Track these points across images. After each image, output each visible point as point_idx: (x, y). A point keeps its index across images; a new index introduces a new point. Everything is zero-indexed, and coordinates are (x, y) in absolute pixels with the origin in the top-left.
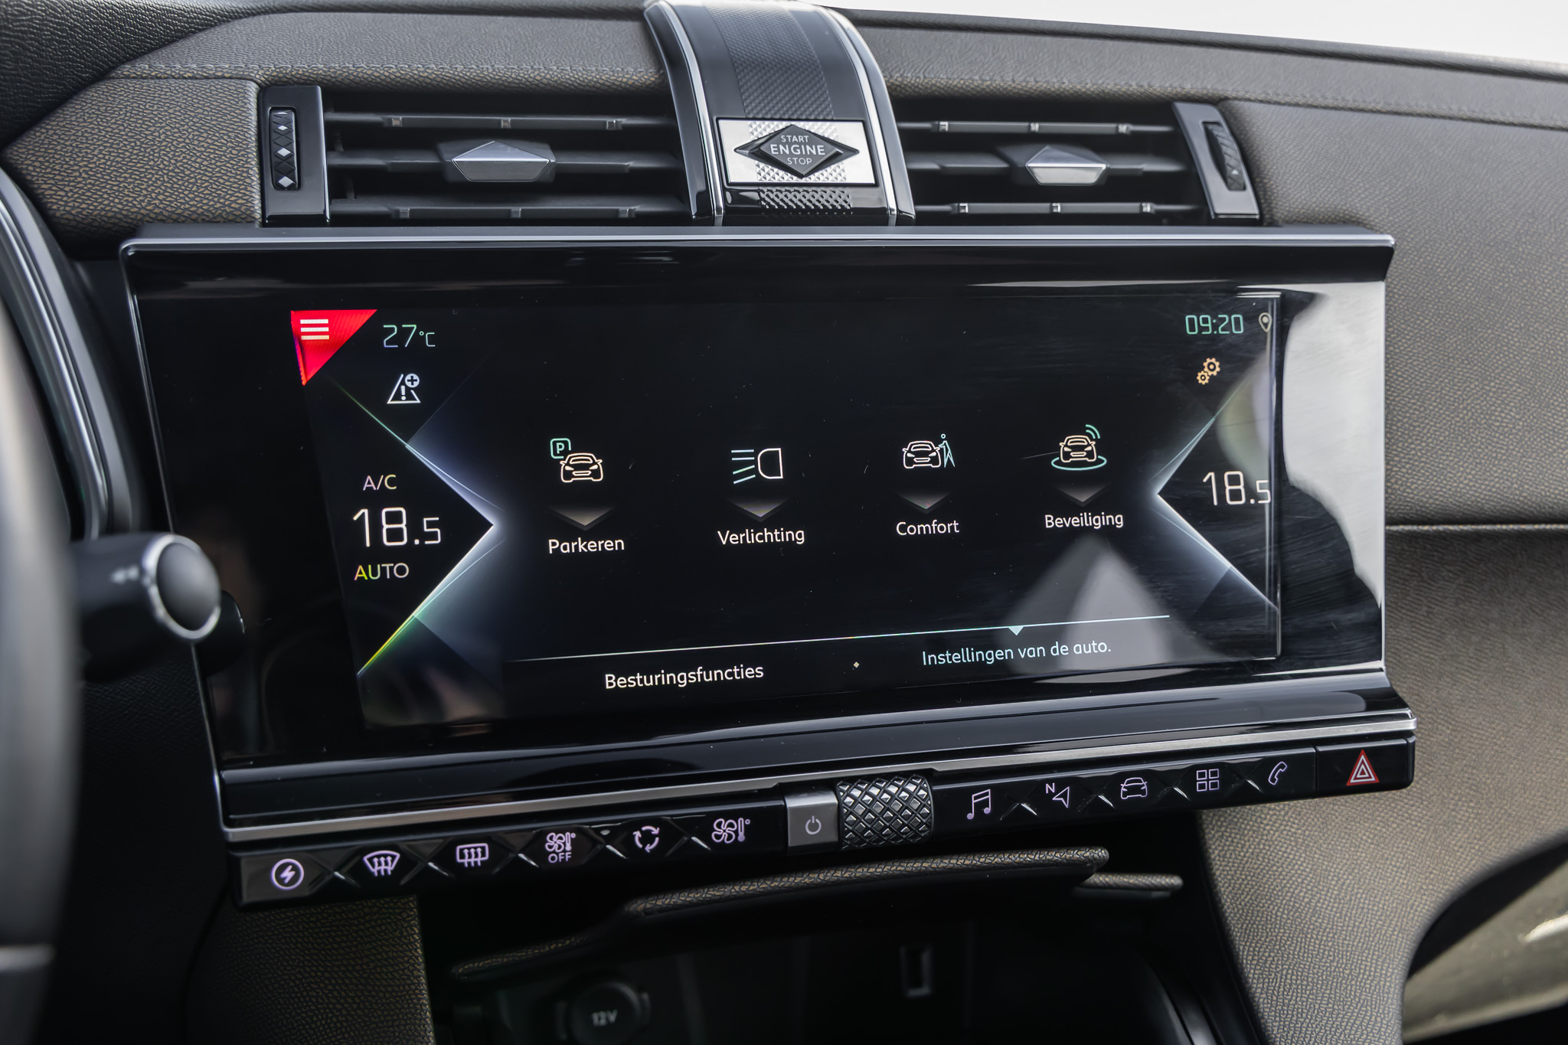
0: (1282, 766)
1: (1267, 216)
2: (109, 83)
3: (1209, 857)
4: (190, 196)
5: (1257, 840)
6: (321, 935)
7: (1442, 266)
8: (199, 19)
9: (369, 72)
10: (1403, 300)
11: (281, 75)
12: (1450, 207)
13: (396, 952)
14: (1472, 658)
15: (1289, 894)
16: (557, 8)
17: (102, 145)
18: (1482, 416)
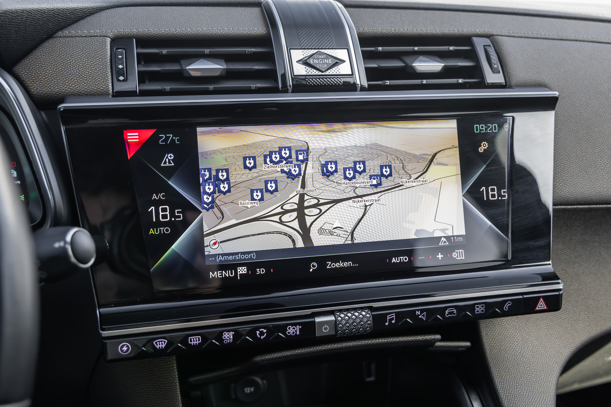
0: (509, 303)
1: (508, 84)
2: (53, 40)
3: (481, 335)
4: (85, 85)
5: (500, 328)
6: (139, 367)
7: (578, 102)
8: (88, 11)
9: (154, 32)
10: (562, 117)
11: (119, 34)
12: (582, 78)
13: (168, 373)
14: (587, 256)
15: (513, 349)
16: (227, 3)
17: (50, 65)
18: (593, 163)
